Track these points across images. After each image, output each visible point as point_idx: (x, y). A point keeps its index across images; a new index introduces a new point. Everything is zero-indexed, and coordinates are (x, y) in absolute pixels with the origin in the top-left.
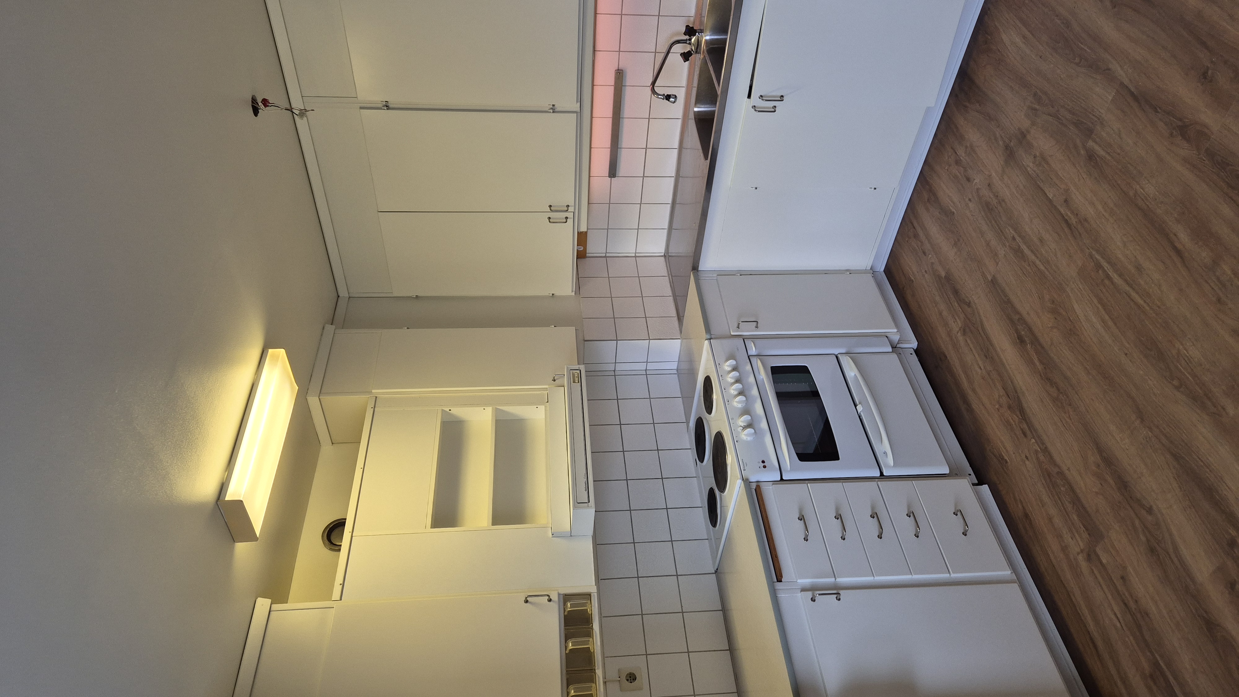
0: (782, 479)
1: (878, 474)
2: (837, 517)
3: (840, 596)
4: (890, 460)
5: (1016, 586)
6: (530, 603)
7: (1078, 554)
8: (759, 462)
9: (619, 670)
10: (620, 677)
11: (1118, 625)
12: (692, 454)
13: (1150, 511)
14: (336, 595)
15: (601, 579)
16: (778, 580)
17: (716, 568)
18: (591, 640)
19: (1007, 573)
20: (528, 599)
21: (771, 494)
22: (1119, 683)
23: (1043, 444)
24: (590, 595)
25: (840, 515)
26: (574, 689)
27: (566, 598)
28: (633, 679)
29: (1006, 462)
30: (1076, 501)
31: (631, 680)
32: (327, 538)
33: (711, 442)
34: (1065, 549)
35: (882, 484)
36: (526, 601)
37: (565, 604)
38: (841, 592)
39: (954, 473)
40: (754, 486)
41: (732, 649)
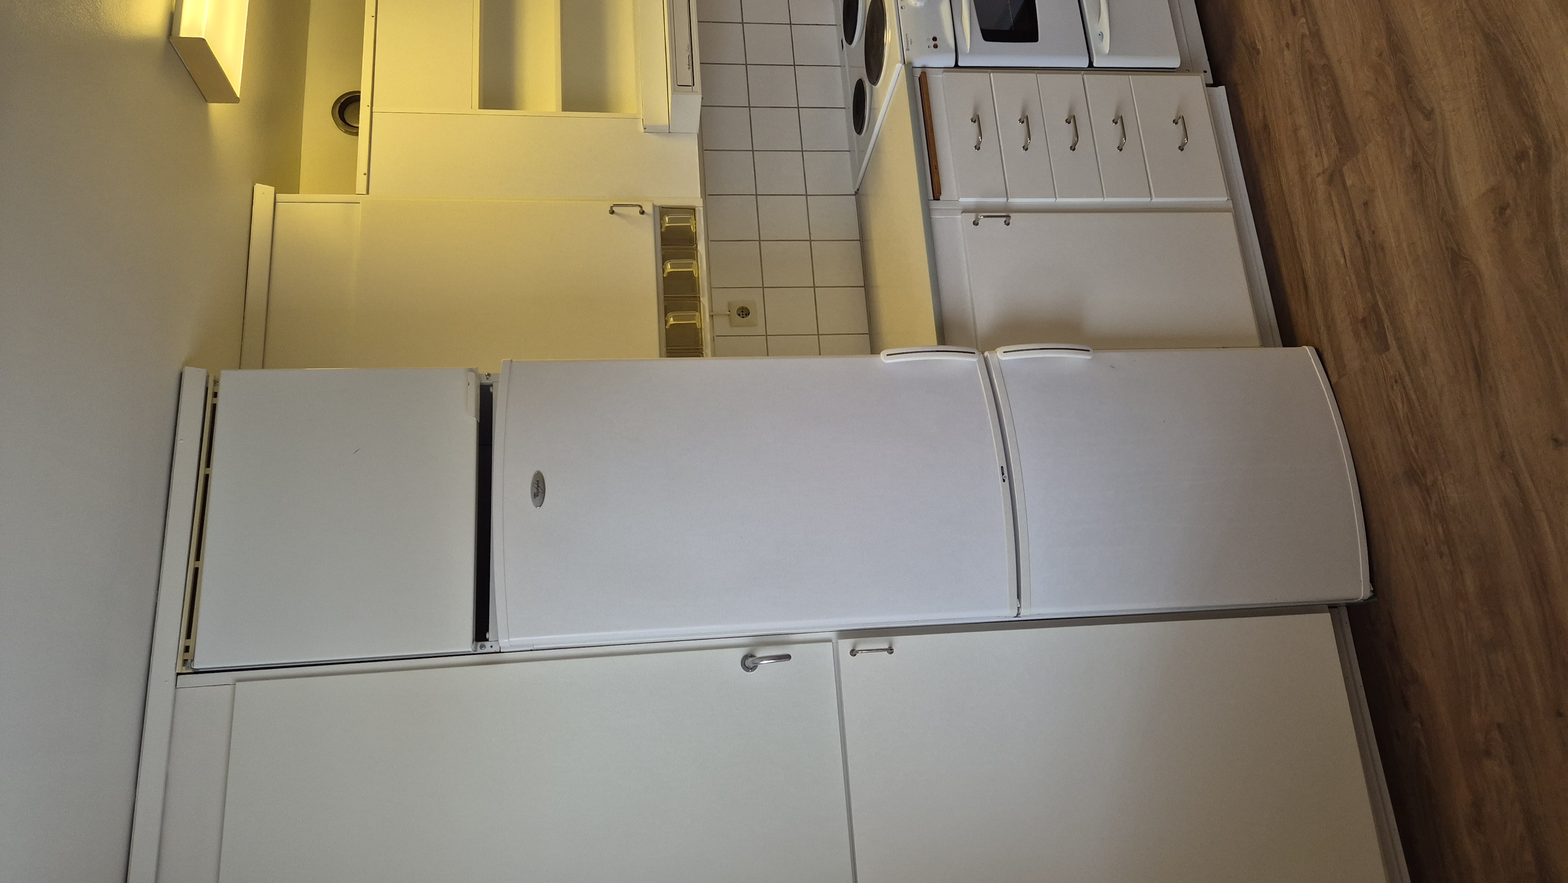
0: (956, 66)
1: (1086, 64)
2: (1022, 120)
3: (1009, 220)
4: (1106, 45)
5: (1229, 217)
6: (618, 214)
7: (1319, 175)
8: (928, 40)
9: (729, 305)
10: (729, 311)
11: (1342, 261)
12: (837, 33)
13: (1429, 115)
14: (361, 186)
15: (709, 195)
16: (935, 198)
17: (857, 187)
18: (694, 262)
19: (1222, 199)
20: (614, 209)
21: (938, 84)
22: (1323, 329)
23: (1316, 23)
24: (694, 210)
25: (1027, 117)
26: (673, 317)
27: (663, 211)
28: (746, 315)
29: (1258, 52)
30: (1338, 106)
31: (743, 315)
32: (340, 117)
33: (865, 15)
34: (1302, 171)
35: (1091, 79)
36: (612, 212)
37: (662, 218)
38: (1012, 215)
39: (1185, 69)
40: (918, 73)
41: (867, 286)
